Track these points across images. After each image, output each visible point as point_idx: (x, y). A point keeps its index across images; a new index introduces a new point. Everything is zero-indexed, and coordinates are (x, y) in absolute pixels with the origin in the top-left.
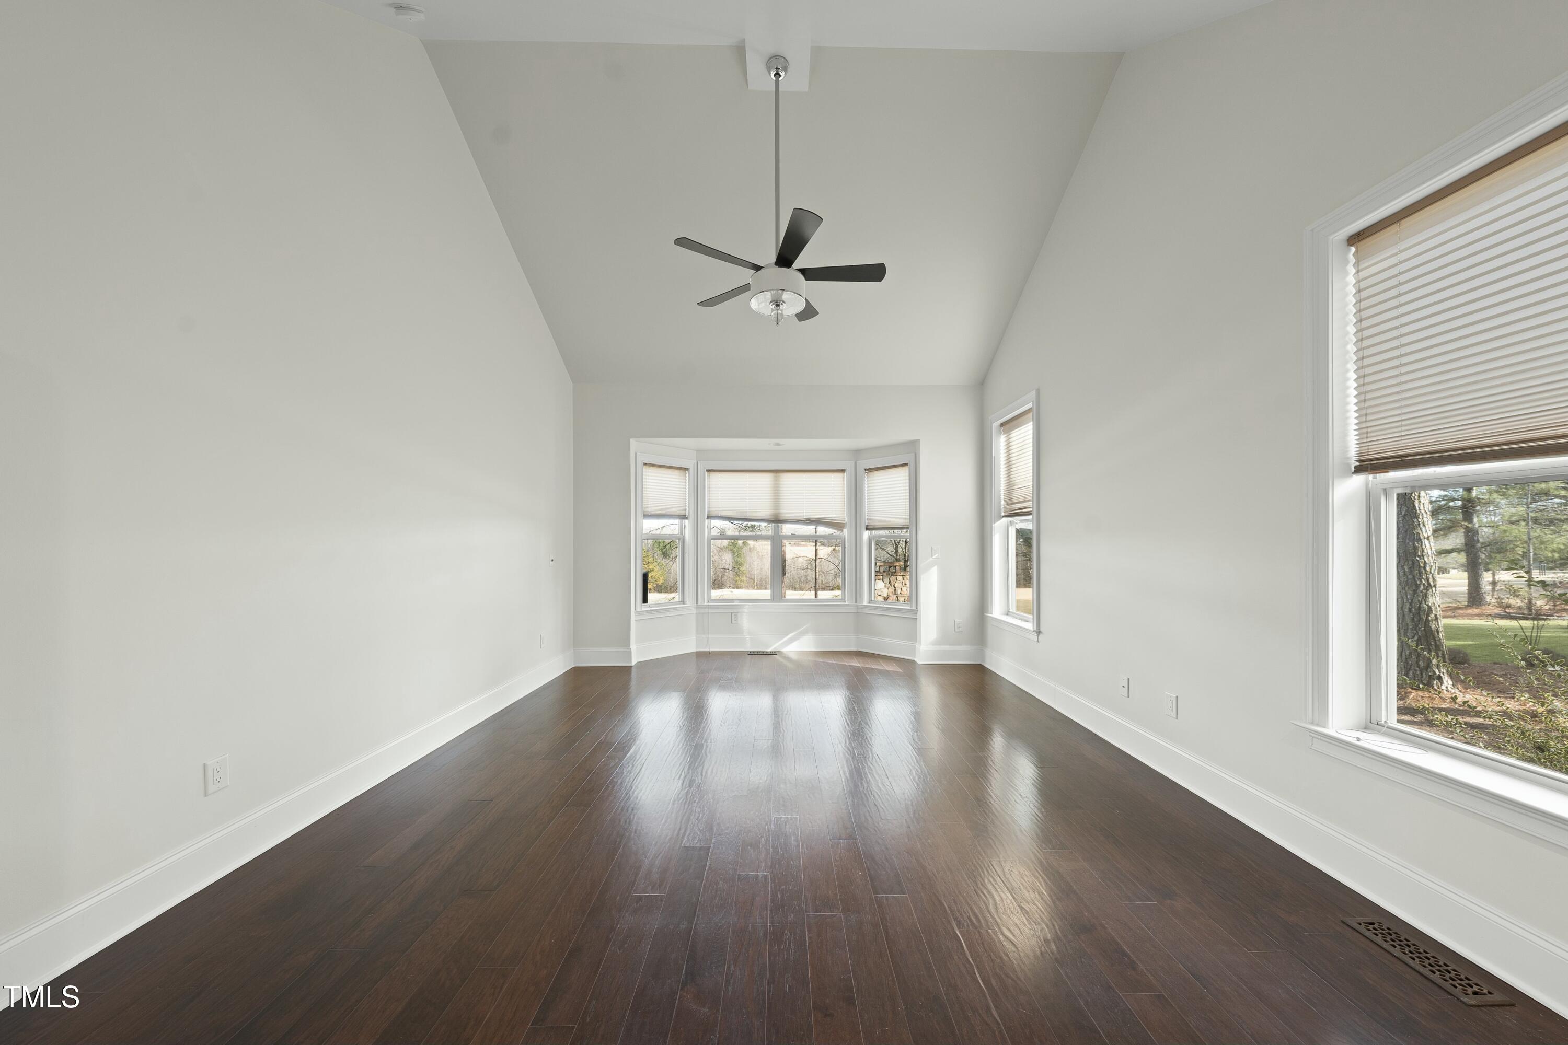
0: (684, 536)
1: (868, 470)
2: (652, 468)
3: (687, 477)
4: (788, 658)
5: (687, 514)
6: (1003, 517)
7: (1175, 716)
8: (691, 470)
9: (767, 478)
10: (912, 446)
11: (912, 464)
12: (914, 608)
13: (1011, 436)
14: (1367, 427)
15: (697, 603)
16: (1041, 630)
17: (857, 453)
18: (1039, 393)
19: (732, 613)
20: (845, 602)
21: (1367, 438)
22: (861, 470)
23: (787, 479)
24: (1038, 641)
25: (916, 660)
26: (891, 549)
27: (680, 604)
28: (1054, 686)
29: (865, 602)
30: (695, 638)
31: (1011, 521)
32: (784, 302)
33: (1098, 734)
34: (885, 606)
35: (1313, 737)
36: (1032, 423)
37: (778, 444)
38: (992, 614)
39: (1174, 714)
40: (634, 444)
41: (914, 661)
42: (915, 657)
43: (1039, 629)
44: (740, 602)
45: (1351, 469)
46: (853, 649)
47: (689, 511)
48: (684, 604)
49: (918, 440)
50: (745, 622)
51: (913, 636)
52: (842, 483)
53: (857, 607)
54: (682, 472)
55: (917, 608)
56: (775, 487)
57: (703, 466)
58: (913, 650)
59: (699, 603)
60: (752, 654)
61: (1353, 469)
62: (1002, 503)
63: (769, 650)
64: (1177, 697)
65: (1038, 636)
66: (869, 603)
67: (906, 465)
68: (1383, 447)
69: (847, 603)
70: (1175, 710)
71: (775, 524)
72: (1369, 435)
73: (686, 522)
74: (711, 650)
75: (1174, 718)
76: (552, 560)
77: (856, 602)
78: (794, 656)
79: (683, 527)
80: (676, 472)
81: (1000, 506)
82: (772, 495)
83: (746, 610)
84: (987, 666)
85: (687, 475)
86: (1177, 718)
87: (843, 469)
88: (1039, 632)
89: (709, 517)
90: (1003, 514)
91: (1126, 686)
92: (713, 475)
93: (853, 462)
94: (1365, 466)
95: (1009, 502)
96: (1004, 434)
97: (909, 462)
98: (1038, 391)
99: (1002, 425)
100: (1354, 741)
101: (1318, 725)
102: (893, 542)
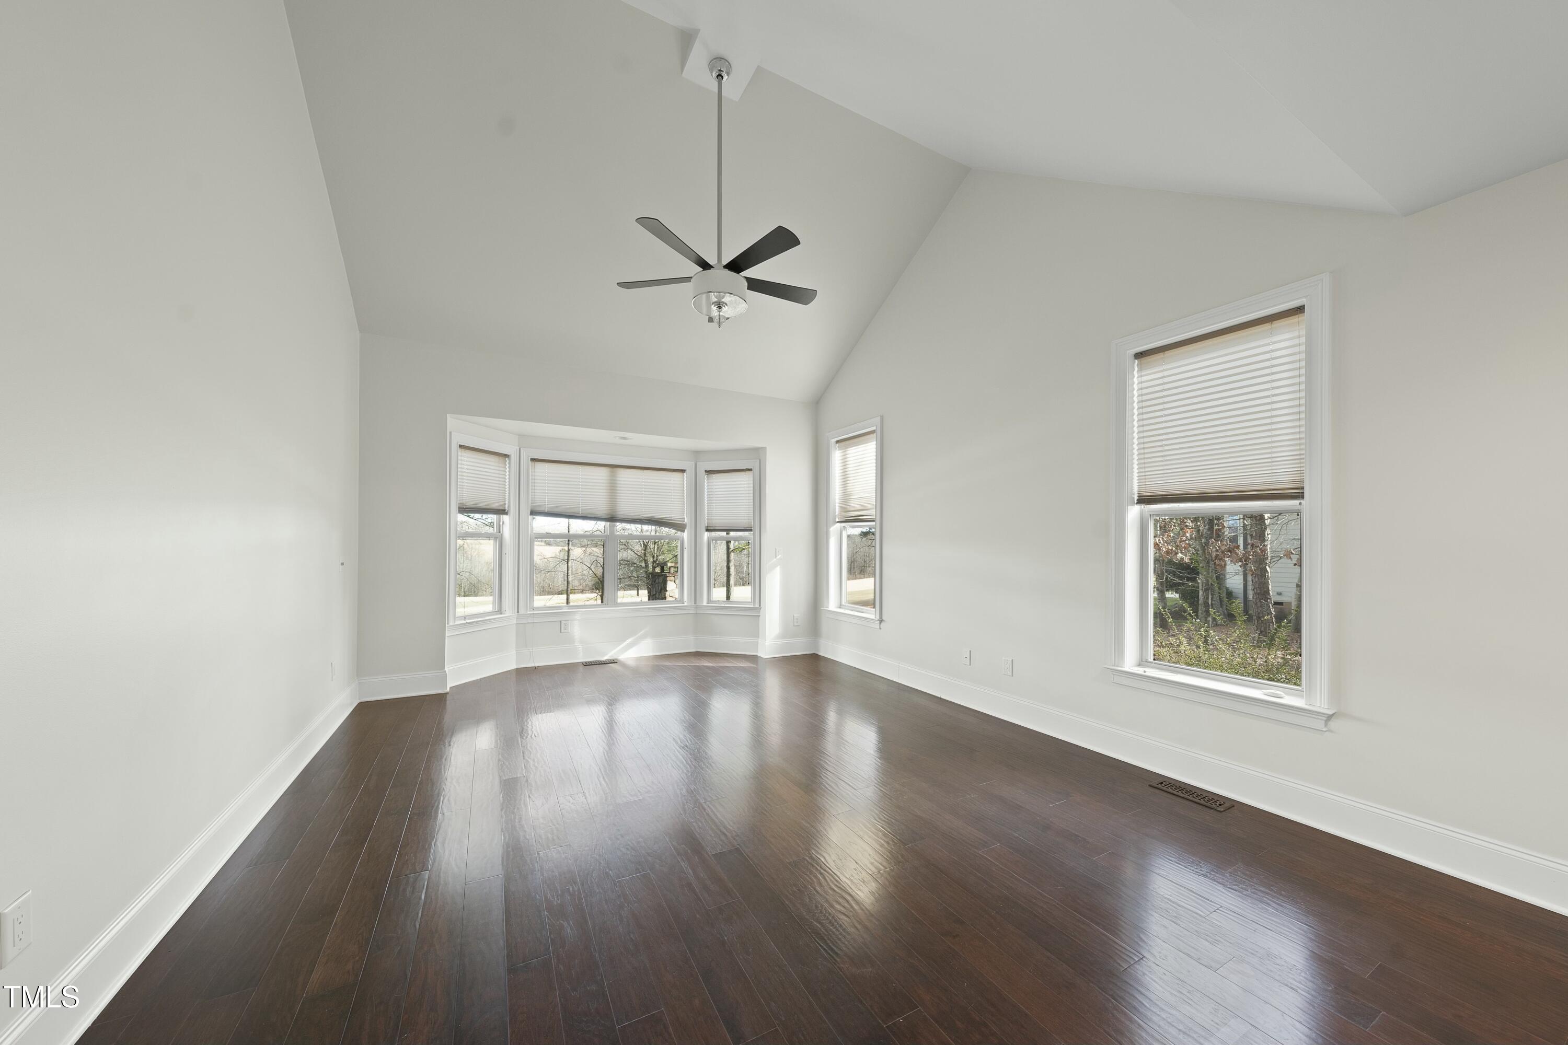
0: (502, 534)
1: (709, 472)
2: (467, 451)
3: (508, 465)
4: (624, 665)
5: (507, 508)
6: (838, 522)
7: (1010, 674)
8: (513, 457)
9: (603, 473)
10: (758, 453)
11: (756, 470)
12: (757, 606)
13: (848, 452)
14: (1145, 476)
15: (518, 612)
16: (884, 618)
17: (697, 454)
18: (883, 419)
19: (561, 621)
20: (683, 603)
21: (1145, 482)
22: (701, 472)
23: (624, 475)
24: (880, 629)
25: (759, 655)
26: (639, 548)
27: (497, 614)
28: (898, 664)
29: (705, 603)
30: (515, 652)
31: (844, 527)
32: (726, 305)
33: (942, 697)
34: (726, 605)
35: (1114, 675)
36: (875, 443)
37: (624, 438)
38: (828, 608)
39: (1010, 673)
40: (452, 422)
41: (757, 656)
42: (757, 652)
43: (881, 618)
44: (568, 609)
45: (1134, 501)
46: (692, 650)
47: (509, 502)
48: (501, 614)
49: (764, 449)
50: (576, 630)
51: (756, 632)
52: (682, 482)
53: (697, 608)
54: (501, 459)
55: (760, 606)
56: (611, 483)
57: (526, 455)
58: (756, 645)
59: (520, 612)
60: (587, 664)
61: (1136, 502)
62: (837, 511)
63: (604, 658)
64: (1012, 660)
65: (880, 624)
66: (708, 603)
67: (750, 470)
68: (1155, 489)
69: (686, 604)
70: (1011, 669)
71: (611, 523)
72: (1147, 480)
73: (505, 518)
74: (537, 665)
75: (1010, 676)
76: (342, 564)
77: (695, 603)
78: (631, 663)
79: (501, 523)
80: (493, 460)
81: (835, 513)
82: (609, 491)
83: (578, 617)
84: (821, 654)
85: (507, 463)
86: (1012, 676)
87: (684, 469)
88: (881, 621)
89: (534, 513)
90: (837, 520)
91: (968, 658)
92: (539, 465)
93: (693, 463)
94: (1144, 500)
95: (845, 509)
96: (838, 450)
97: (753, 467)
98: (882, 417)
99: (838, 442)
100: (1142, 673)
101: (1117, 666)
102: (642, 542)
